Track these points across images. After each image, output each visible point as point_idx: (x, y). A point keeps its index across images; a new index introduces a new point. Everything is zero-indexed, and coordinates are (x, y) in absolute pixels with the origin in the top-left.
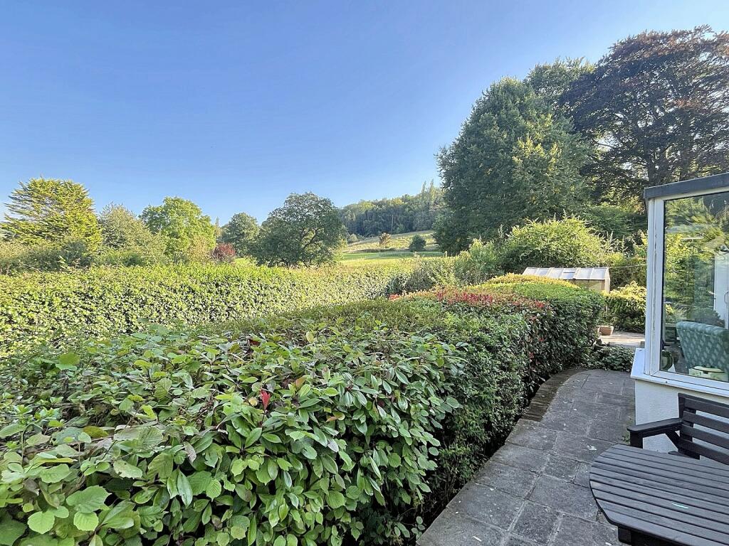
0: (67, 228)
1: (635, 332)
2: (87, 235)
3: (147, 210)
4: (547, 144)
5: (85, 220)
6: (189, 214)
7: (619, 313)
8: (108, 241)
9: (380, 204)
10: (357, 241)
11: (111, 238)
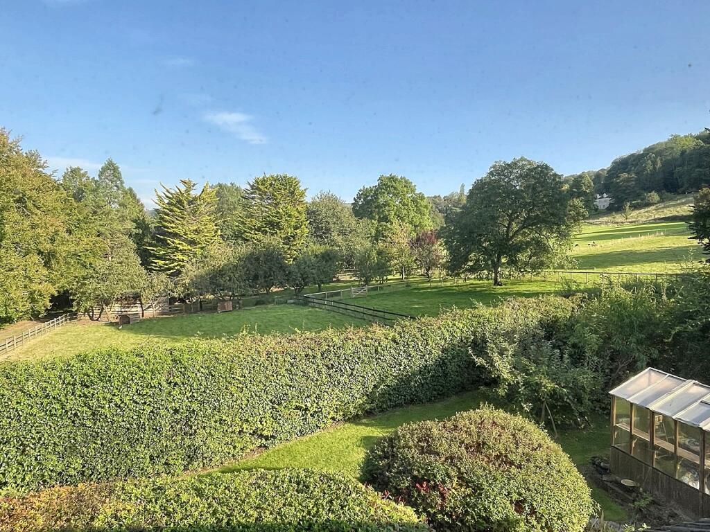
0: (279, 222)
5: (293, 212)
6: (401, 193)
8: (315, 232)
10: (659, 202)
11: (318, 229)
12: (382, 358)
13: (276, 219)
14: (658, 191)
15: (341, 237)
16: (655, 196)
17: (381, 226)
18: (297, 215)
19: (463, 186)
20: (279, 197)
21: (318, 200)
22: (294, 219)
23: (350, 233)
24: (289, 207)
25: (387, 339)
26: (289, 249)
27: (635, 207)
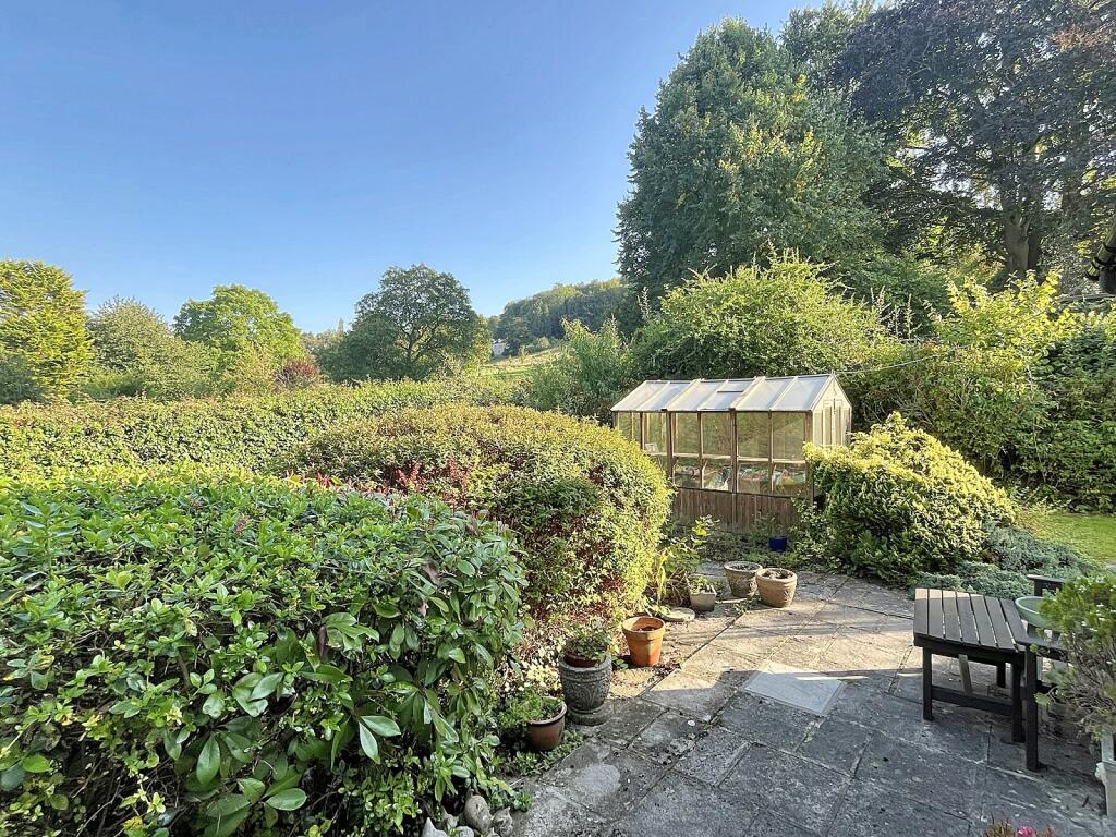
0: (28, 339)
1: (884, 583)
2: (66, 349)
3: (187, 308)
4: (794, 138)
5: (59, 324)
6: (253, 311)
7: (839, 516)
8: (107, 358)
9: (585, 290)
10: (549, 348)
11: (112, 353)
12: (256, 439)
13: (21, 332)
14: (549, 337)
15: (157, 366)
16: (545, 341)
17: (226, 355)
18: (66, 328)
19: (341, 322)
20: (26, 296)
21: (110, 310)
22: (62, 335)
23: (174, 360)
24: (49, 315)
25: (265, 408)
26: (52, 383)
27: (530, 352)
